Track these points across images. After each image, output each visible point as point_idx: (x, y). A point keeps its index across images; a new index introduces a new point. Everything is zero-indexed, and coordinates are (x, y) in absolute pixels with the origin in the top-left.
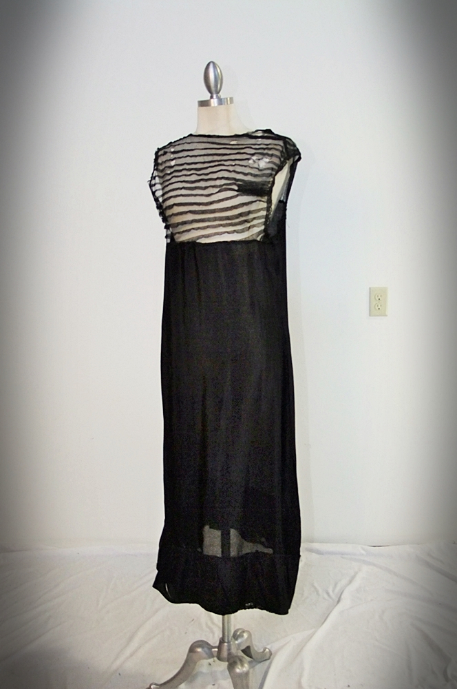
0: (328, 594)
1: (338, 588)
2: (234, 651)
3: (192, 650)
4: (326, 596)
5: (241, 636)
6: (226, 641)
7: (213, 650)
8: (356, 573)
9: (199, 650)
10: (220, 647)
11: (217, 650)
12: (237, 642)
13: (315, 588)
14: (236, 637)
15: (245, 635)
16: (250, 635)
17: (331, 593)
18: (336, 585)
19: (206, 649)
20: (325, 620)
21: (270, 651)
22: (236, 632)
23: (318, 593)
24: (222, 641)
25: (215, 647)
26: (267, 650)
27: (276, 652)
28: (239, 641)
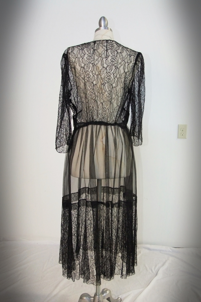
0: (152, 270)
1: (157, 267)
2: (101, 299)
3: (81, 298)
4: (150, 271)
5: (106, 292)
6: (98, 295)
7: (91, 298)
8: (166, 261)
9: (85, 298)
10: (94, 297)
11: (93, 298)
12: (103, 295)
13: (146, 267)
14: (103, 292)
15: (108, 292)
16: (110, 292)
17: (153, 270)
18: (156, 266)
19: (88, 298)
20: (149, 284)
21: (121, 299)
22: (103, 290)
23: (147, 269)
24: (96, 295)
25: (92, 297)
26: (119, 298)
27: (124, 299)
28: (105, 294)
